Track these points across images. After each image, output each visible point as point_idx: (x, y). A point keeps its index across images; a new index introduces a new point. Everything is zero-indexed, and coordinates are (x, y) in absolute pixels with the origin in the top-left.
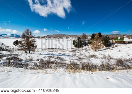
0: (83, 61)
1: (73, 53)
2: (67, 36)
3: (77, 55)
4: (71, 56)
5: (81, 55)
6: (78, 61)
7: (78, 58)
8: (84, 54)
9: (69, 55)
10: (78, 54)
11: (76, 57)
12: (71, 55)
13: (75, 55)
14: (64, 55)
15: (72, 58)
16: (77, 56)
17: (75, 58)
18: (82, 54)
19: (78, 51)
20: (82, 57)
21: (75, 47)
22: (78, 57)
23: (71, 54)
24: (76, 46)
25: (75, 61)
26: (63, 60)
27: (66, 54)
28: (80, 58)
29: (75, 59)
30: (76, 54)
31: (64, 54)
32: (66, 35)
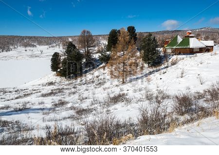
0: (90, 118)
1: (54, 97)
2: (28, 42)
3: (67, 103)
4: (50, 109)
5: (82, 100)
6: (75, 122)
7: (72, 112)
8: (91, 96)
9: (41, 106)
10: (72, 100)
11: (67, 109)
12: (49, 106)
13: (62, 103)
14: (23, 110)
15: (52, 115)
16: (69, 105)
17: (65, 114)
18: (84, 96)
19: (73, 90)
20: (84, 106)
21: (58, 79)
22: (72, 108)
23: (48, 102)
24: (62, 74)
25: (65, 125)
26: (20, 129)
27: (28, 106)
28: (81, 112)
29: (65, 118)
30: (67, 99)
31: (20, 106)
32: (23, 38)
